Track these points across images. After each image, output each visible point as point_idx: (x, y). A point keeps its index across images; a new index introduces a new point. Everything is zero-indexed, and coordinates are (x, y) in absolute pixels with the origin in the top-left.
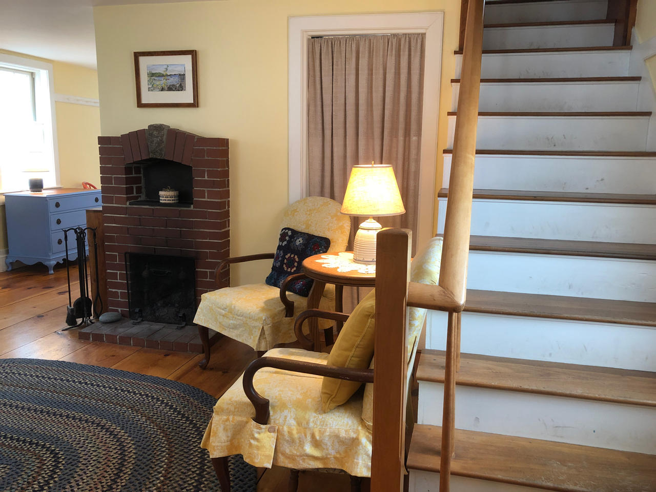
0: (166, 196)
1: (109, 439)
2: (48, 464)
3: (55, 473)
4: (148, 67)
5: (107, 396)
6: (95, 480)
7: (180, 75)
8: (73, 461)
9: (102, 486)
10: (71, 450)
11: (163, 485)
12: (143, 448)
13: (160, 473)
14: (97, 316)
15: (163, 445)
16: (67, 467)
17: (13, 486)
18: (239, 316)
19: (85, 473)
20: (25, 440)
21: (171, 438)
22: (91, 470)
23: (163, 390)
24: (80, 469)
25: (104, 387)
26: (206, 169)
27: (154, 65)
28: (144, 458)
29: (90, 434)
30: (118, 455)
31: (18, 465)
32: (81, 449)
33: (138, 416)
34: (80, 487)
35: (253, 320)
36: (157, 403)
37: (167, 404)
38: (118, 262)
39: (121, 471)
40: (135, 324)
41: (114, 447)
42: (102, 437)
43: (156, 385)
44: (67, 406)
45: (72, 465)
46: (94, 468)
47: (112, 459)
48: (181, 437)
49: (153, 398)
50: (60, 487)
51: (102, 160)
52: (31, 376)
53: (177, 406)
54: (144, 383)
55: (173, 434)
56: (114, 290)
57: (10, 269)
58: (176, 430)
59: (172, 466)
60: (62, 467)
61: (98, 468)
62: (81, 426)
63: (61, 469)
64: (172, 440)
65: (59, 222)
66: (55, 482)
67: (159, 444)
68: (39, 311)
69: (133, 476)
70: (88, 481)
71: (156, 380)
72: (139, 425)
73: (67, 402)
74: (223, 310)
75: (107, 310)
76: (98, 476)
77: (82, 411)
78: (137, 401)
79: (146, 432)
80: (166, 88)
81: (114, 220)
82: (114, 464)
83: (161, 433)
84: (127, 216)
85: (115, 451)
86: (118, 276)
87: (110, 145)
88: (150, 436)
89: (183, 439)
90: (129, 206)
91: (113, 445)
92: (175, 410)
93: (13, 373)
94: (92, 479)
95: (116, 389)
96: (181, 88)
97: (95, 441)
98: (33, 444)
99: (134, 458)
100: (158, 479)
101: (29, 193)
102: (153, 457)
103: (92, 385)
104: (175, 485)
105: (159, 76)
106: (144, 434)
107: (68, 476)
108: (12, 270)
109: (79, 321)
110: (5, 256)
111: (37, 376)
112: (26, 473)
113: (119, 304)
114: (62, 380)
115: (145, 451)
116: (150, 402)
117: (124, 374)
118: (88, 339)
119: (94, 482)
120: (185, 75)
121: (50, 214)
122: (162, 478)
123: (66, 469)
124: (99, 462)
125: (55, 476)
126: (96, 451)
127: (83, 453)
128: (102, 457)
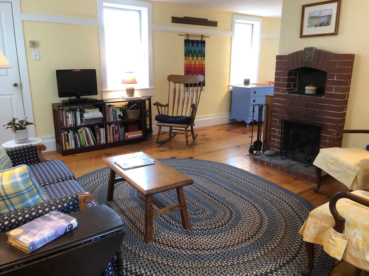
0: (309, 89)
1: (256, 214)
2: (227, 216)
3: (230, 221)
4: (309, 13)
5: (260, 192)
6: (246, 231)
8: (238, 218)
9: (249, 235)
10: (238, 213)
11: (278, 246)
12: (272, 224)
13: (278, 239)
14: (264, 151)
15: (283, 226)
16: (236, 220)
17: (211, 220)
18: (341, 166)
19: (242, 225)
20: (220, 201)
21: (288, 224)
22: (245, 225)
23: (289, 197)
24: (241, 223)
25: (260, 187)
26: (336, 74)
27: (313, 12)
28: (271, 229)
29: (248, 208)
30: (259, 223)
31: (215, 211)
32: (243, 214)
33: (273, 207)
34: (239, 231)
35: (350, 170)
36: (284, 203)
37: (290, 205)
38: (278, 124)
39: (259, 231)
40: (282, 159)
41: (258, 218)
42: (254, 211)
43: (286, 194)
44: (241, 191)
45: (238, 220)
46: (247, 225)
47: (256, 224)
48: (293, 225)
49: (283, 200)
50: (230, 228)
51: (277, 69)
52: (229, 173)
53: (295, 208)
54: (280, 191)
55: (289, 222)
56: (274, 139)
57: (231, 122)
58: (291, 220)
59: (285, 238)
60: (233, 219)
61: (248, 225)
62: (245, 203)
63: (232, 220)
64: (288, 225)
65: (254, 101)
66: (229, 225)
67: (281, 225)
68: (239, 144)
69: (264, 236)
70: (243, 230)
71: (286, 191)
72: (273, 211)
73: (241, 190)
74: (332, 160)
75: (269, 149)
76: (248, 229)
77: (247, 196)
78: (274, 199)
79: (276, 216)
80: (319, 25)
81: (279, 101)
82: (256, 226)
83: (283, 219)
84: (286, 100)
85: (258, 220)
86: (277, 132)
87: (282, 60)
88: (277, 219)
89: (294, 226)
90: (288, 94)
91: (258, 217)
92: (293, 210)
93: (222, 170)
94: (245, 230)
95: (265, 190)
97: (250, 212)
98: (223, 204)
99: (266, 227)
100: (276, 242)
101: (243, 86)
102: (276, 230)
103: (254, 185)
104: (284, 248)
106: (274, 217)
107: (234, 224)
108: (231, 123)
109: (255, 152)
110: (229, 116)
111: (231, 174)
112: (217, 216)
113: (275, 147)
114: (241, 178)
115: (273, 225)
116: (281, 202)
117: (271, 184)
118: (258, 162)
119: (245, 231)
120: (331, 15)
121: (251, 97)
122: (278, 242)
123: (234, 221)
124: (249, 223)
125: (229, 222)
126: (249, 217)
127: (243, 216)
128: (251, 221)
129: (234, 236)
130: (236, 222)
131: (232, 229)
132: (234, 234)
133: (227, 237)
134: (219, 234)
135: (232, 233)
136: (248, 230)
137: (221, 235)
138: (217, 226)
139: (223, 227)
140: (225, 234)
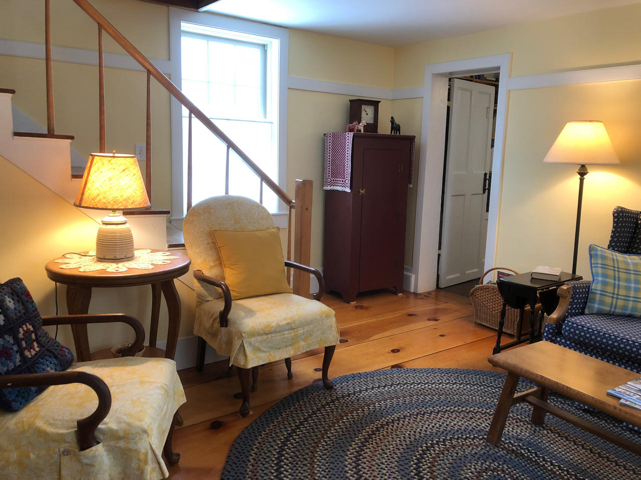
2: (426, 466)
3: (420, 455)
9: (387, 429)
11: (347, 413)
13: (344, 422)
16: (409, 457)
19: (397, 446)
22: (391, 446)
24: (399, 450)
32: (394, 470)
47: (372, 448)
50: (418, 442)
60: (414, 458)
82: (372, 444)
85: (366, 455)
91: (365, 463)
94: (393, 438)
97: (379, 474)
100: (348, 419)
107: (411, 448)
119: (392, 435)
122: (345, 418)
123: (411, 455)
124: (383, 450)
125: (420, 452)
126: (382, 463)
127: (393, 465)
128: (379, 454)
129: (412, 428)
130: (408, 452)
131: (415, 439)
132: (410, 432)
133: (422, 427)
134: (434, 431)
135: (415, 432)
136: (387, 437)
137: (432, 430)
138: (442, 445)
139: (430, 442)
140: (426, 431)
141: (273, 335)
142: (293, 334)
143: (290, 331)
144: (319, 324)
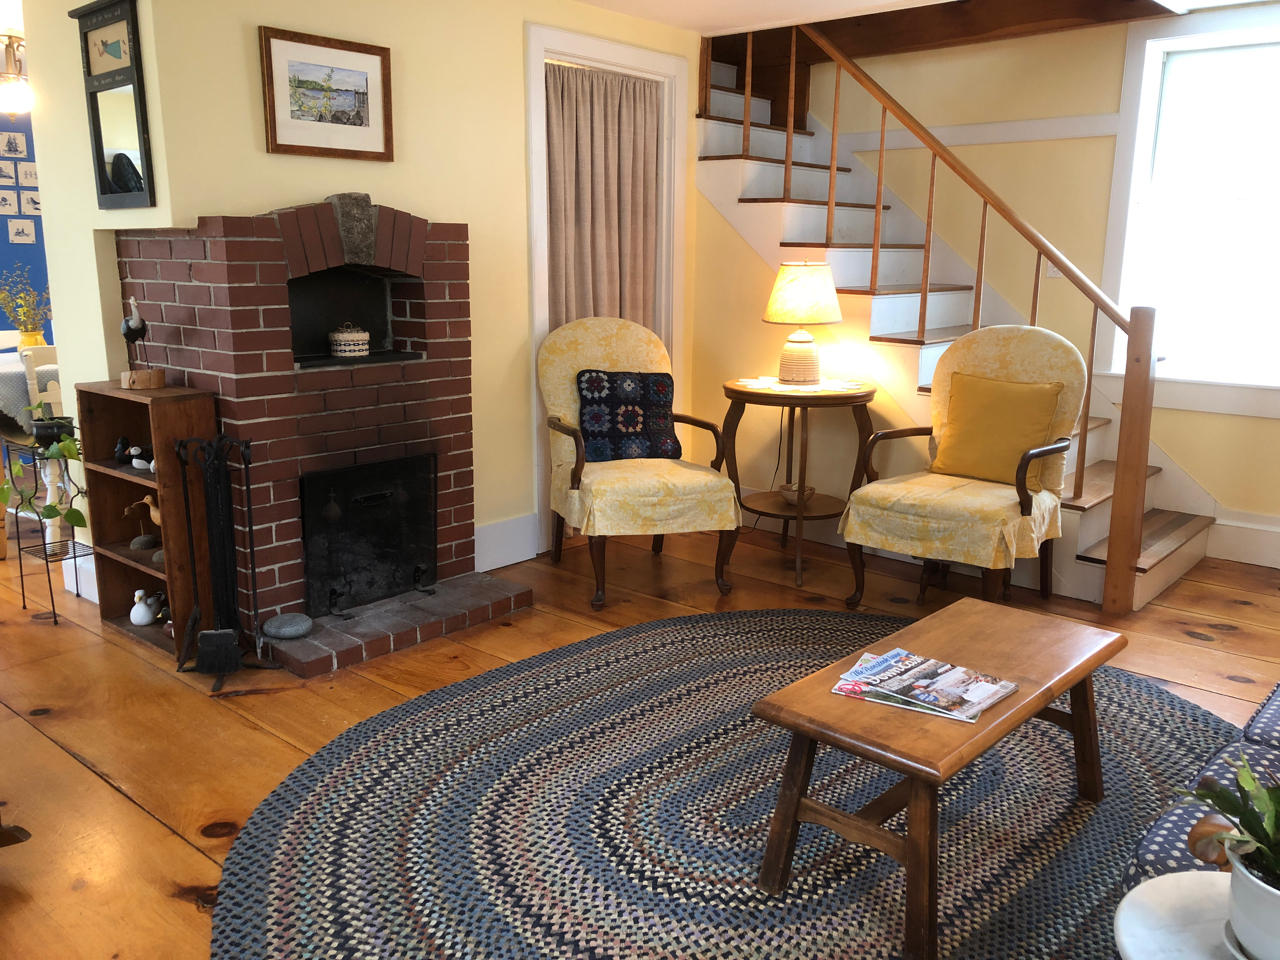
0: (353, 342)
4: (291, 66)
7: (357, 93)
18: (688, 494)
26: (447, 282)
27: (302, 63)
35: (715, 492)
38: (272, 503)
56: (264, 569)
74: (653, 496)
80: (329, 117)
84: (296, 394)
86: (274, 533)
87: (252, 236)
90: (300, 372)
96: (359, 119)
105: (314, 89)
113: (276, 597)
118: (328, 671)
120: (366, 94)
141: (891, 514)
142: (921, 524)
143: (916, 518)
144: (967, 525)
